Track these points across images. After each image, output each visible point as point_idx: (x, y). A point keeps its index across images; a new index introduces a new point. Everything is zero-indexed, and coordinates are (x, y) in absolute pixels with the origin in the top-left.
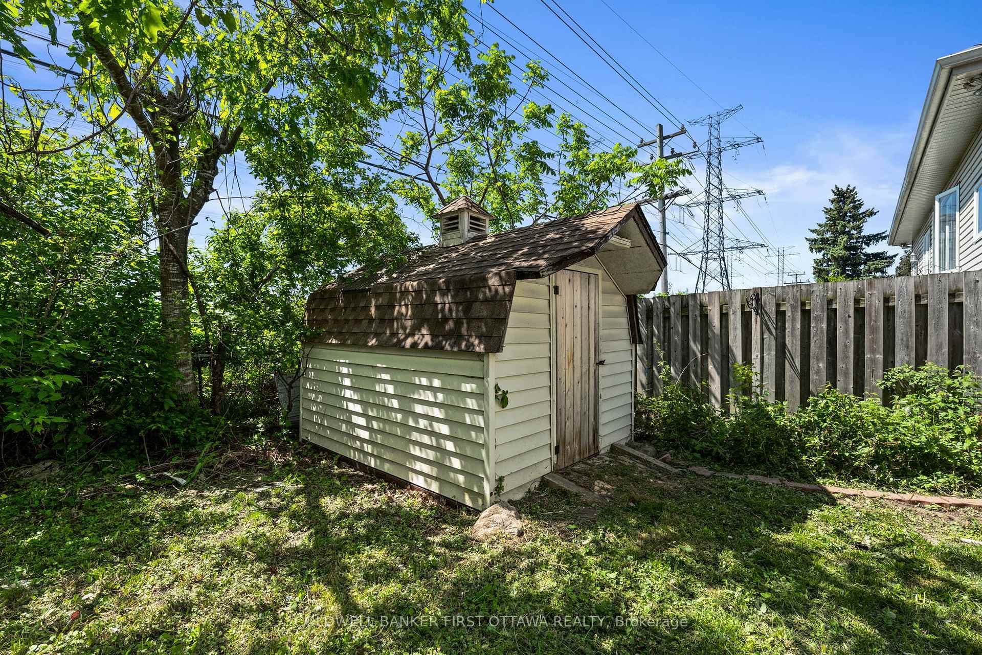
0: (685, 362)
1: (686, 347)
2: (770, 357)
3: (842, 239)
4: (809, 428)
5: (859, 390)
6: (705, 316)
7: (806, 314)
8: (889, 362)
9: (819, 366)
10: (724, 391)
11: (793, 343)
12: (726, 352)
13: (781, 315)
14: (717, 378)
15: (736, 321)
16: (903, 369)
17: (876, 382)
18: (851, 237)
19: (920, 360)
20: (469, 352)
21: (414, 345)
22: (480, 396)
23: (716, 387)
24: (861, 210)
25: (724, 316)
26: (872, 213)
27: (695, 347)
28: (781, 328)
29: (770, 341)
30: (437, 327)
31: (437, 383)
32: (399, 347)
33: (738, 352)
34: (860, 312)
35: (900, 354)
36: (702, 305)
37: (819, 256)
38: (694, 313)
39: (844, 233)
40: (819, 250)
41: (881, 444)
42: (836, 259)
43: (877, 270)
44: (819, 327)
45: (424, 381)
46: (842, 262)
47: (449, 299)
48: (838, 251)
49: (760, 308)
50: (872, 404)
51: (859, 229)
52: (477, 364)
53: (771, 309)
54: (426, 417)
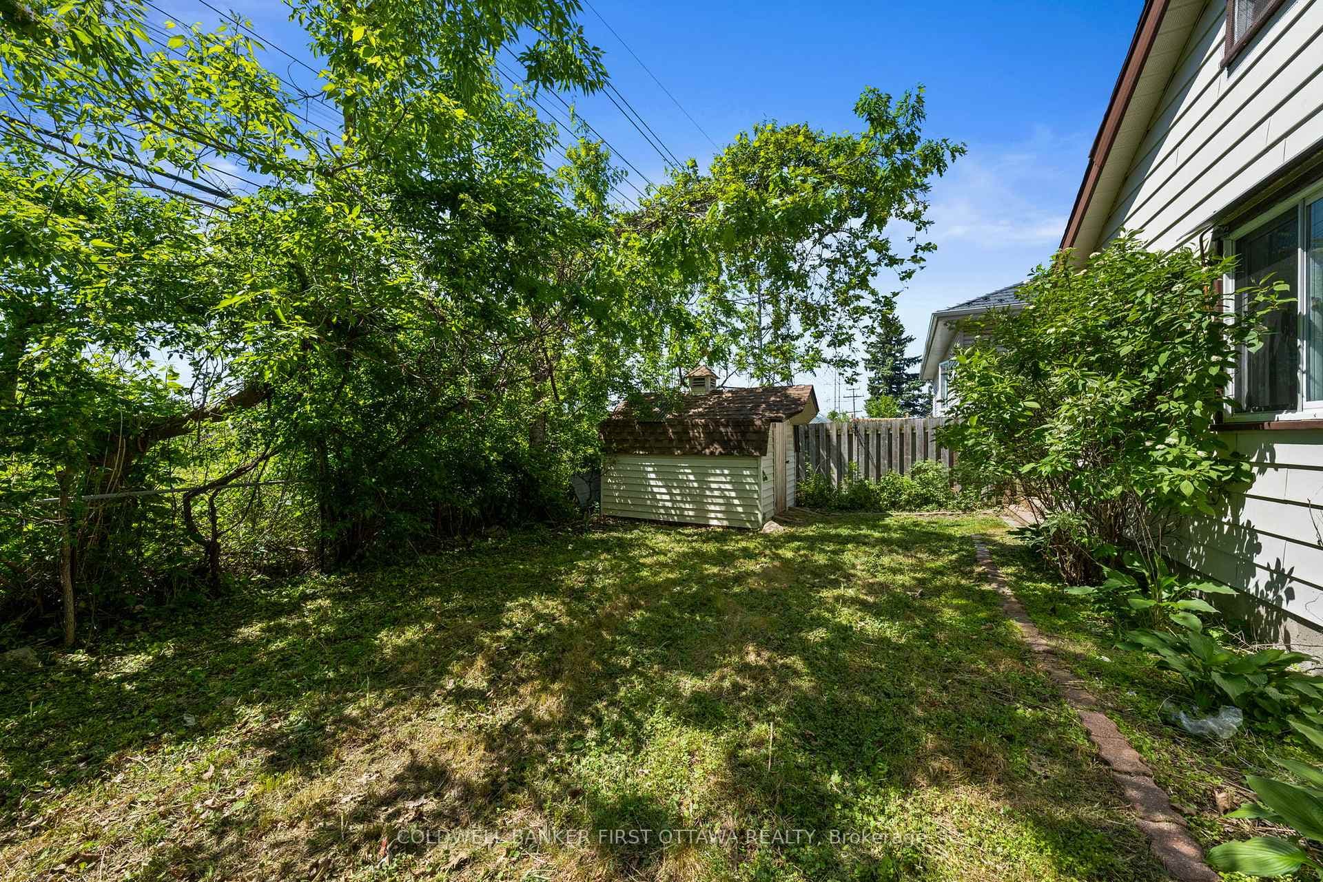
0: (817, 462)
1: (818, 453)
2: (862, 459)
3: (890, 361)
4: (882, 489)
5: (902, 472)
6: (828, 436)
7: (879, 436)
8: (914, 459)
9: (884, 462)
10: (839, 478)
11: (873, 451)
12: (840, 455)
13: (867, 436)
14: (835, 471)
15: (845, 439)
16: (919, 463)
17: (909, 469)
18: (896, 359)
19: (926, 458)
20: (750, 455)
21: (712, 453)
22: (755, 477)
23: (835, 476)
24: (903, 336)
25: (839, 436)
26: (911, 340)
27: (823, 453)
28: (867, 443)
29: (862, 450)
30: (725, 443)
31: (726, 472)
32: (699, 454)
33: (846, 456)
34: (902, 435)
35: (918, 456)
36: (827, 430)
37: (872, 374)
38: (822, 435)
39: (890, 355)
40: (872, 369)
41: (909, 495)
42: (884, 378)
43: (915, 389)
44: (884, 443)
45: (718, 472)
46: (890, 380)
47: (730, 429)
48: (887, 372)
49: (857, 432)
50: (907, 478)
51: (901, 352)
52: (753, 462)
53: (862, 433)
54: (719, 489)
